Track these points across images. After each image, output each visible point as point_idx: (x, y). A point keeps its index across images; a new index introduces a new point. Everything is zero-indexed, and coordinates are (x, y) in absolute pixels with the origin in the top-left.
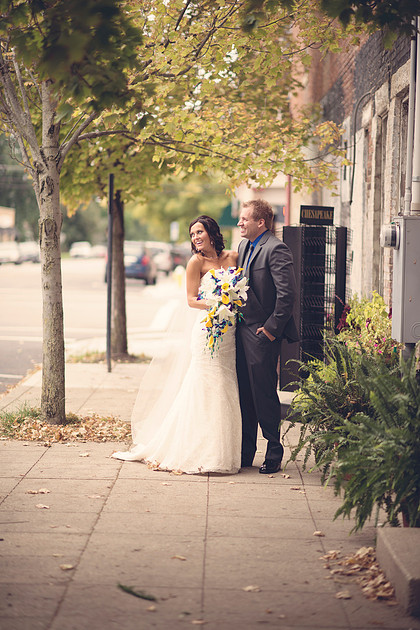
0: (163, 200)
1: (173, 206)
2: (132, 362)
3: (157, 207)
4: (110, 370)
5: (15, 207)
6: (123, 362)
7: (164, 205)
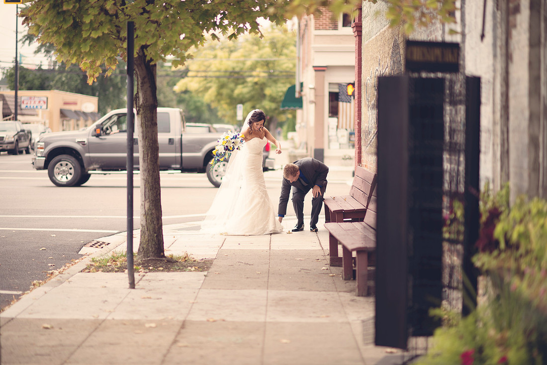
0: (232, 85)
1: (240, 90)
2: (168, 269)
3: (225, 91)
4: (132, 285)
5: (99, 96)
6: (156, 269)
7: (233, 91)
